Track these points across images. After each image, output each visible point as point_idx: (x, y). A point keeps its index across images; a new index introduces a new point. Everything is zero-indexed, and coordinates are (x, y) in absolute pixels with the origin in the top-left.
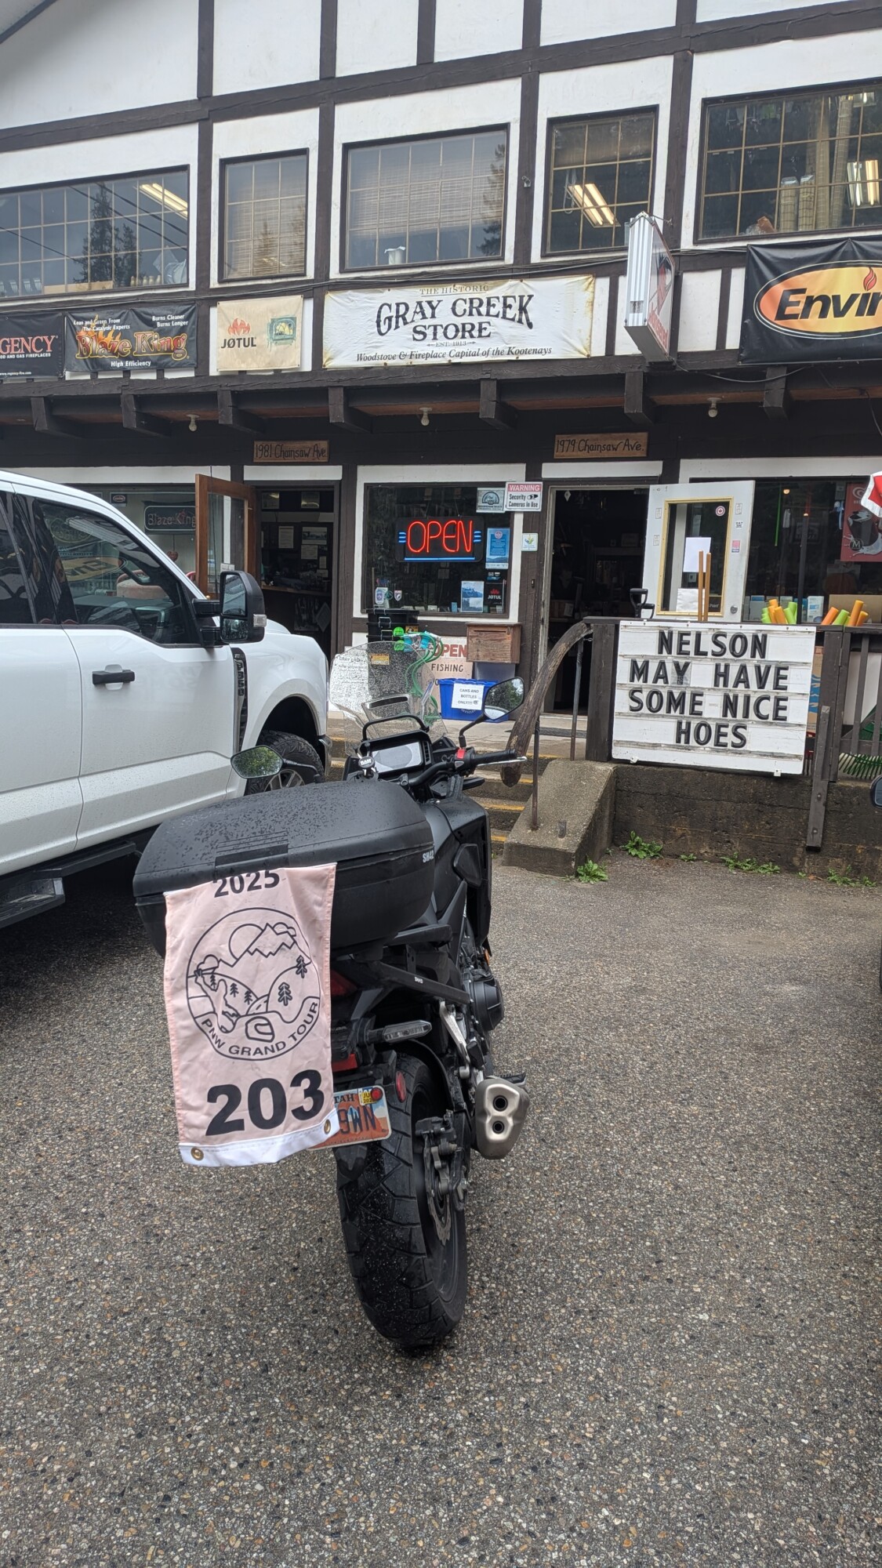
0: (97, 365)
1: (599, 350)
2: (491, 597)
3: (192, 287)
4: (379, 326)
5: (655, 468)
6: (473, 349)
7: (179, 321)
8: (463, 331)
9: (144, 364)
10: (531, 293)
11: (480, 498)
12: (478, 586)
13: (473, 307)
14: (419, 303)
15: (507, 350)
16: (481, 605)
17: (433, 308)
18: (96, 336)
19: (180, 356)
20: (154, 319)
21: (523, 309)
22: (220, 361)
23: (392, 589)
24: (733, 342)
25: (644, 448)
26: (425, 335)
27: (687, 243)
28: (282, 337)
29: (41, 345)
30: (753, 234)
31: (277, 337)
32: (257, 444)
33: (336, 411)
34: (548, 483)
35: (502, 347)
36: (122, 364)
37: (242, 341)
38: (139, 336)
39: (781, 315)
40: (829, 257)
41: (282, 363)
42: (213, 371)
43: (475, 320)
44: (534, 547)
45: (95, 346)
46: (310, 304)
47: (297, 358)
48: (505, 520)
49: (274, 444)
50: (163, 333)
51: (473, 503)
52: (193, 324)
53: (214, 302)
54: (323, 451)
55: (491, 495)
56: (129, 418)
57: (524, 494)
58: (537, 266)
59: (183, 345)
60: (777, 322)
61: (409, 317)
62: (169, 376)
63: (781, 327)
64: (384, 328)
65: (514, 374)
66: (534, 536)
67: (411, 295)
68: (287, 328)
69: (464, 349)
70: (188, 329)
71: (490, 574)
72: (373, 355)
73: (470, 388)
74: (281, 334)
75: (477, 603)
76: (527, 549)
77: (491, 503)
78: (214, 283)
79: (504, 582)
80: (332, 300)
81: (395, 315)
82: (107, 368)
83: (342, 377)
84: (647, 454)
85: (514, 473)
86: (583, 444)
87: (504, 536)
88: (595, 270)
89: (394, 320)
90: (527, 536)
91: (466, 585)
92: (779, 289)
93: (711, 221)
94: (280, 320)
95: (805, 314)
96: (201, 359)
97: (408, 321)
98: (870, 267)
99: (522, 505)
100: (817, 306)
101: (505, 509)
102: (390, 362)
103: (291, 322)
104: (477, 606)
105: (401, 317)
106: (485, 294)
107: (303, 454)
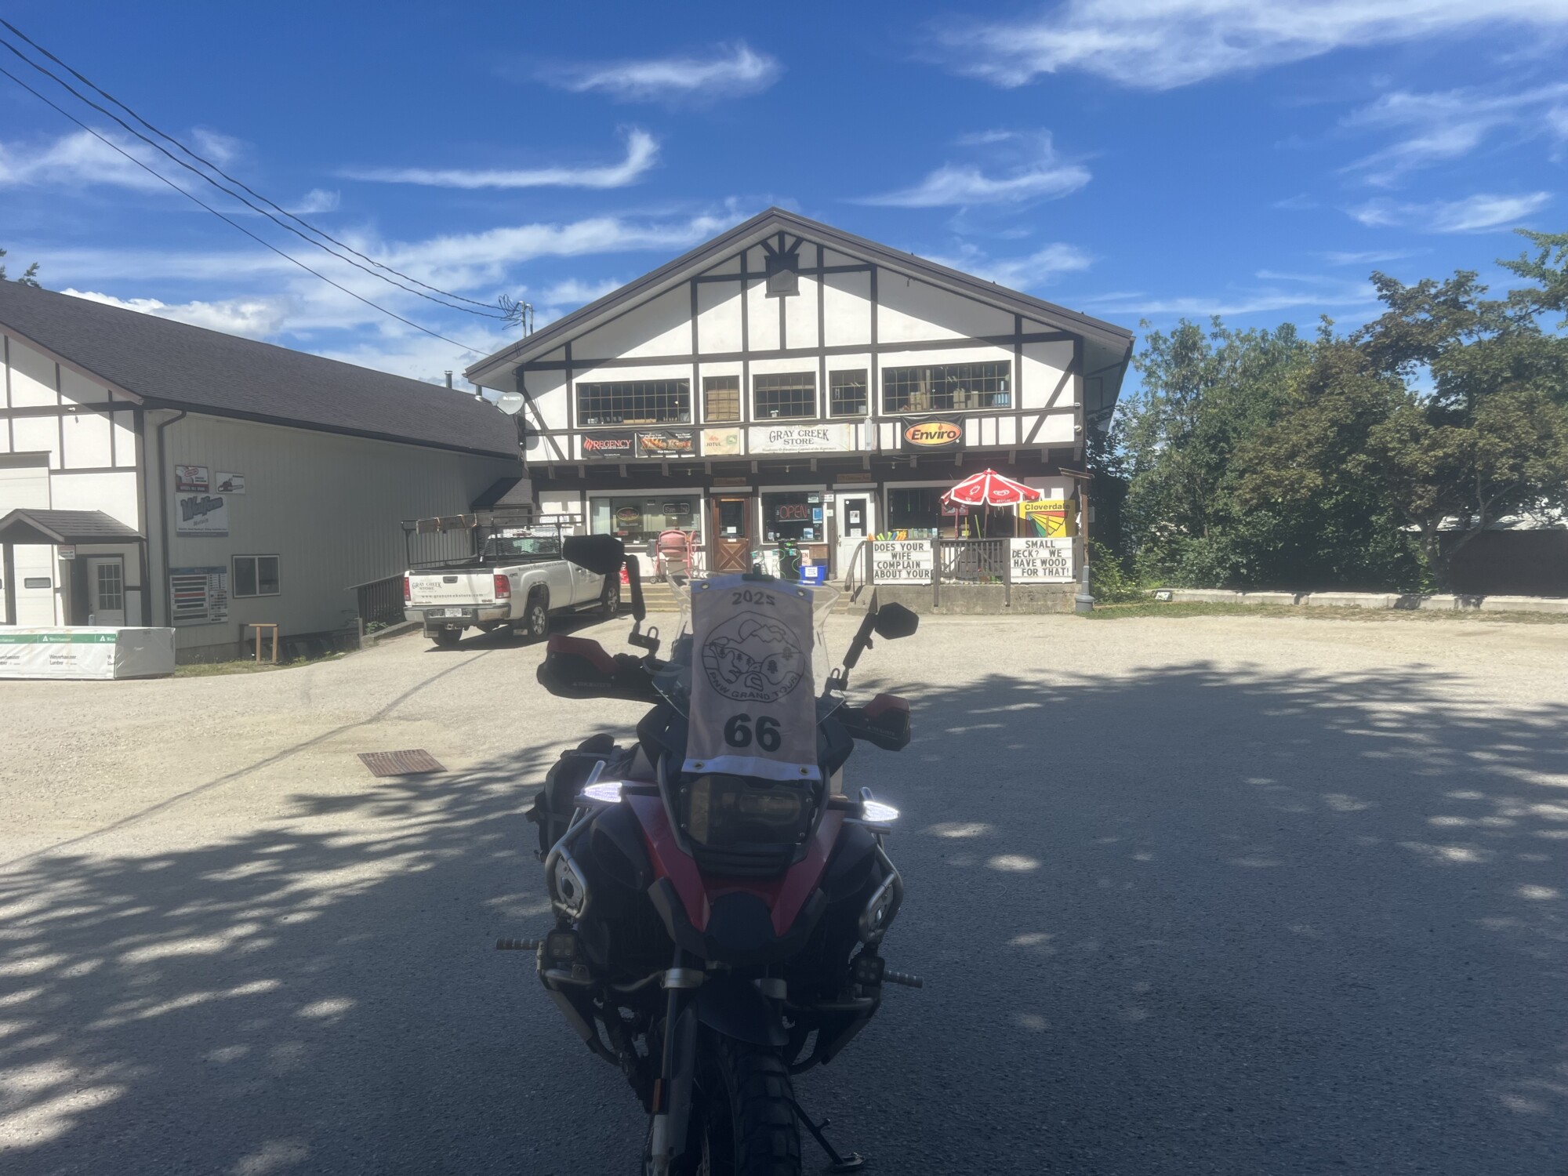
0: (651, 452)
1: (854, 449)
2: (816, 534)
3: (693, 423)
4: (770, 439)
5: (875, 485)
6: (807, 448)
7: (688, 436)
8: (802, 441)
9: (672, 452)
10: (827, 429)
11: (809, 497)
12: (811, 530)
13: (806, 433)
14: (786, 431)
15: (820, 448)
17: (791, 433)
18: (650, 441)
19: (689, 449)
20: (676, 435)
21: (824, 434)
22: (705, 451)
23: (775, 533)
24: (899, 446)
25: (870, 478)
26: (789, 443)
27: (880, 413)
28: (732, 442)
29: (623, 444)
30: (902, 411)
31: (730, 443)
32: (715, 479)
33: (753, 468)
34: (836, 491)
35: (818, 447)
36: (662, 452)
37: (714, 444)
38: (670, 441)
39: (913, 438)
40: (927, 420)
41: (732, 452)
42: (703, 455)
43: (807, 438)
44: (832, 515)
45: (650, 444)
46: (742, 431)
47: (738, 450)
48: (820, 505)
49: (722, 478)
50: (680, 440)
51: (807, 499)
52: (693, 437)
53: (702, 429)
54: (743, 481)
55: (814, 496)
56: (665, 472)
57: (827, 495)
58: (829, 420)
59: (689, 445)
62: (683, 456)
63: (914, 442)
64: (772, 440)
65: (823, 456)
66: (832, 511)
67: (783, 429)
68: (733, 439)
69: (804, 448)
70: (691, 439)
71: (815, 525)
72: (769, 449)
73: (808, 461)
75: (811, 536)
76: (829, 516)
77: (814, 499)
78: (702, 422)
79: (821, 528)
80: (751, 430)
81: (776, 435)
82: (656, 453)
83: (757, 457)
84: (872, 480)
85: (824, 487)
86: (848, 477)
87: (820, 511)
88: (850, 422)
89: (776, 437)
90: (829, 511)
91: (805, 530)
92: (912, 430)
93: (889, 406)
94: (730, 436)
95: (921, 438)
96: (697, 450)
97: (782, 437)
99: (827, 499)
100: (925, 435)
102: (775, 452)
103: (735, 437)
105: (779, 436)
106: (810, 429)
107: (734, 482)
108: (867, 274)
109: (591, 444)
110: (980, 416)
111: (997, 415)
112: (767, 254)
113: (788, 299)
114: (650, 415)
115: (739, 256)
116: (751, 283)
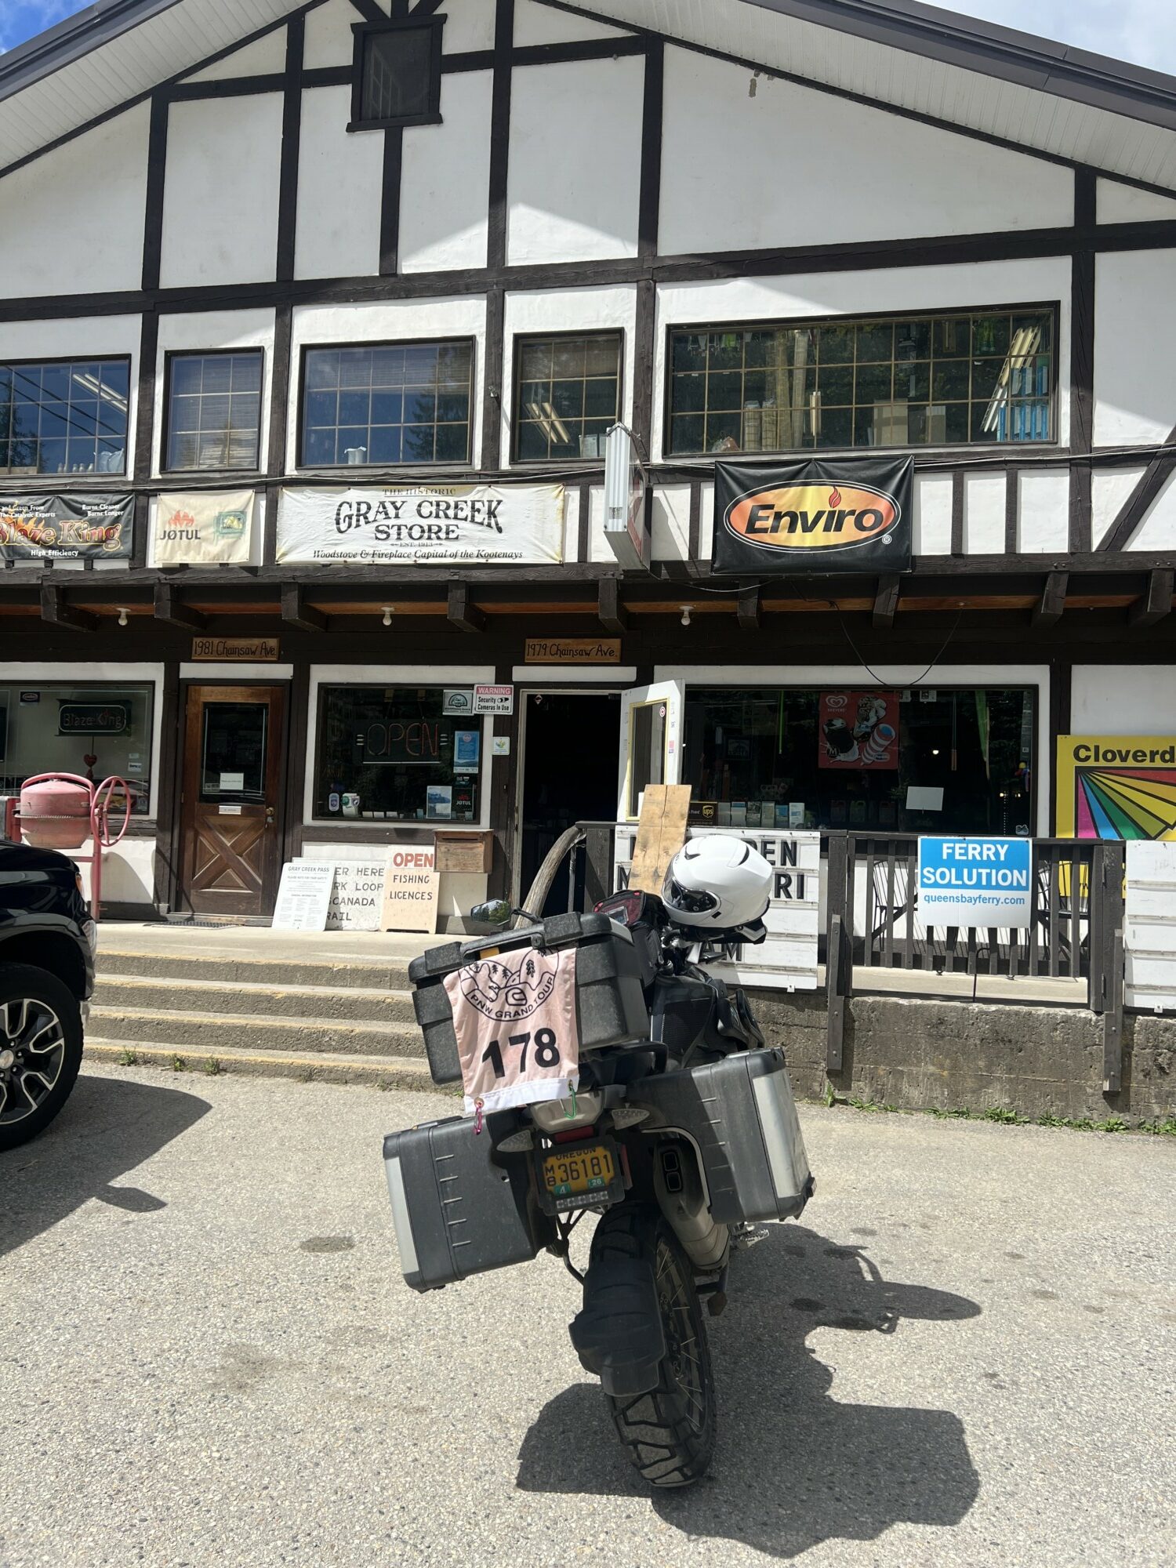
0: (13, 553)
1: (572, 557)
2: (459, 803)
3: (130, 477)
4: (338, 523)
5: (629, 673)
6: (440, 550)
7: (116, 511)
8: (428, 532)
9: (70, 553)
10: (500, 498)
11: (447, 701)
12: (446, 791)
14: (383, 504)
15: (476, 553)
16: (449, 811)
17: (397, 508)
18: (15, 524)
19: (113, 546)
20: (84, 507)
21: (491, 513)
22: (158, 555)
23: (347, 794)
24: (706, 553)
25: (618, 653)
26: (388, 536)
27: (657, 458)
28: (230, 530)
30: (719, 451)
31: (225, 531)
32: (196, 640)
33: (289, 607)
34: (519, 686)
35: (473, 549)
36: (43, 553)
37: (184, 534)
38: (65, 525)
39: (751, 528)
40: (795, 475)
41: (229, 558)
42: (153, 563)
43: (443, 522)
44: (505, 751)
45: (12, 533)
46: (262, 501)
47: (245, 552)
48: (474, 723)
49: (216, 641)
50: (94, 522)
51: (439, 706)
52: (129, 514)
53: (155, 493)
54: (272, 649)
55: (459, 697)
56: (48, 610)
57: (494, 697)
58: (506, 475)
59: (117, 535)
60: (747, 535)
61: (371, 516)
62: (99, 566)
63: (751, 539)
64: (343, 527)
65: (483, 576)
66: (506, 740)
67: (373, 496)
68: (236, 522)
69: (431, 550)
70: (123, 519)
71: (458, 779)
72: (331, 552)
73: (442, 592)
74: (229, 527)
75: (445, 809)
76: (498, 753)
77: (459, 705)
78: (156, 474)
79: (474, 787)
80: (290, 499)
81: (355, 513)
82: (27, 557)
83: (298, 574)
84: (621, 659)
85: (485, 674)
86: (554, 649)
87: (473, 740)
88: (566, 480)
89: (354, 519)
90: (498, 739)
91: (432, 790)
92: (748, 504)
93: (681, 439)
94: (229, 514)
95: (775, 529)
96: (140, 550)
97: (371, 519)
98: (834, 486)
99: (493, 708)
100: (786, 520)
101: (474, 712)
102: (349, 560)
103: (240, 515)
104: (445, 812)
105: (362, 515)
106: (451, 500)
107: (250, 651)
108: (636, 64)
110: (959, 471)
111: (1013, 469)
112: (360, 18)
113: (412, 136)
115: (284, 29)
116: (312, 98)
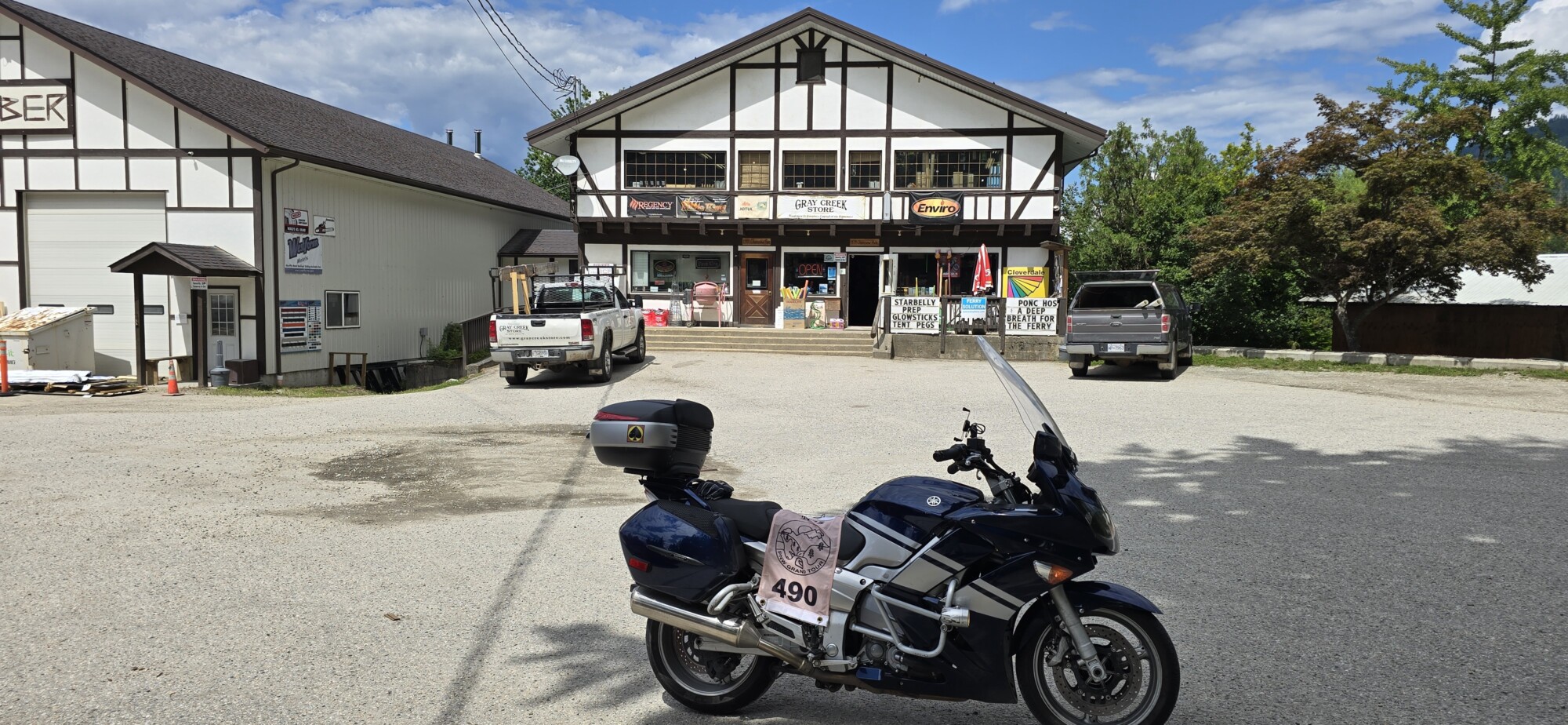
1: (867, 218)
2: (830, 289)
3: (728, 189)
4: (796, 206)
5: (882, 249)
6: (828, 215)
7: (723, 201)
8: (824, 210)
10: (846, 200)
11: (826, 257)
12: (826, 286)
13: (827, 203)
14: (809, 200)
15: (839, 216)
17: (814, 202)
21: (843, 205)
22: (738, 215)
24: (906, 217)
25: (878, 243)
26: (812, 210)
27: (892, 189)
28: (762, 208)
29: (665, 205)
30: (910, 187)
31: (760, 208)
32: (744, 239)
33: (781, 232)
34: (848, 253)
35: (837, 215)
37: (747, 209)
39: (919, 211)
40: (931, 196)
41: (762, 216)
42: (736, 217)
43: (829, 207)
44: (844, 273)
46: (772, 199)
47: (767, 214)
48: (834, 265)
49: (750, 239)
51: (823, 259)
53: (737, 196)
54: (768, 242)
55: (829, 256)
56: (703, 232)
57: (840, 256)
58: (847, 193)
60: (918, 213)
61: (806, 204)
62: (719, 218)
64: (798, 207)
65: (841, 223)
66: (844, 270)
67: (807, 198)
68: (763, 205)
69: (825, 215)
71: (829, 282)
72: (794, 215)
73: (828, 226)
75: (825, 291)
76: (842, 274)
77: (829, 259)
78: (736, 189)
79: (834, 284)
80: (780, 198)
82: (694, 214)
83: (784, 222)
84: (879, 245)
85: (838, 249)
86: (857, 241)
87: (834, 270)
88: (865, 195)
89: (801, 205)
90: (842, 270)
91: (821, 285)
92: (918, 204)
93: (898, 184)
94: (761, 203)
95: (926, 211)
96: (731, 213)
97: (806, 206)
98: (942, 199)
99: (840, 260)
100: (929, 209)
101: (834, 261)
102: (799, 218)
103: (765, 204)
105: (804, 204)
106: (831, 200)
107: (761, 242)
108: (885, 70)
109: (635, 204)
110: (976, 195)
111: (990, 195)
112: (799, 48)
113: (816, 87)
114: (690, 182)
115: (774, 48)
116: (783, 71)
